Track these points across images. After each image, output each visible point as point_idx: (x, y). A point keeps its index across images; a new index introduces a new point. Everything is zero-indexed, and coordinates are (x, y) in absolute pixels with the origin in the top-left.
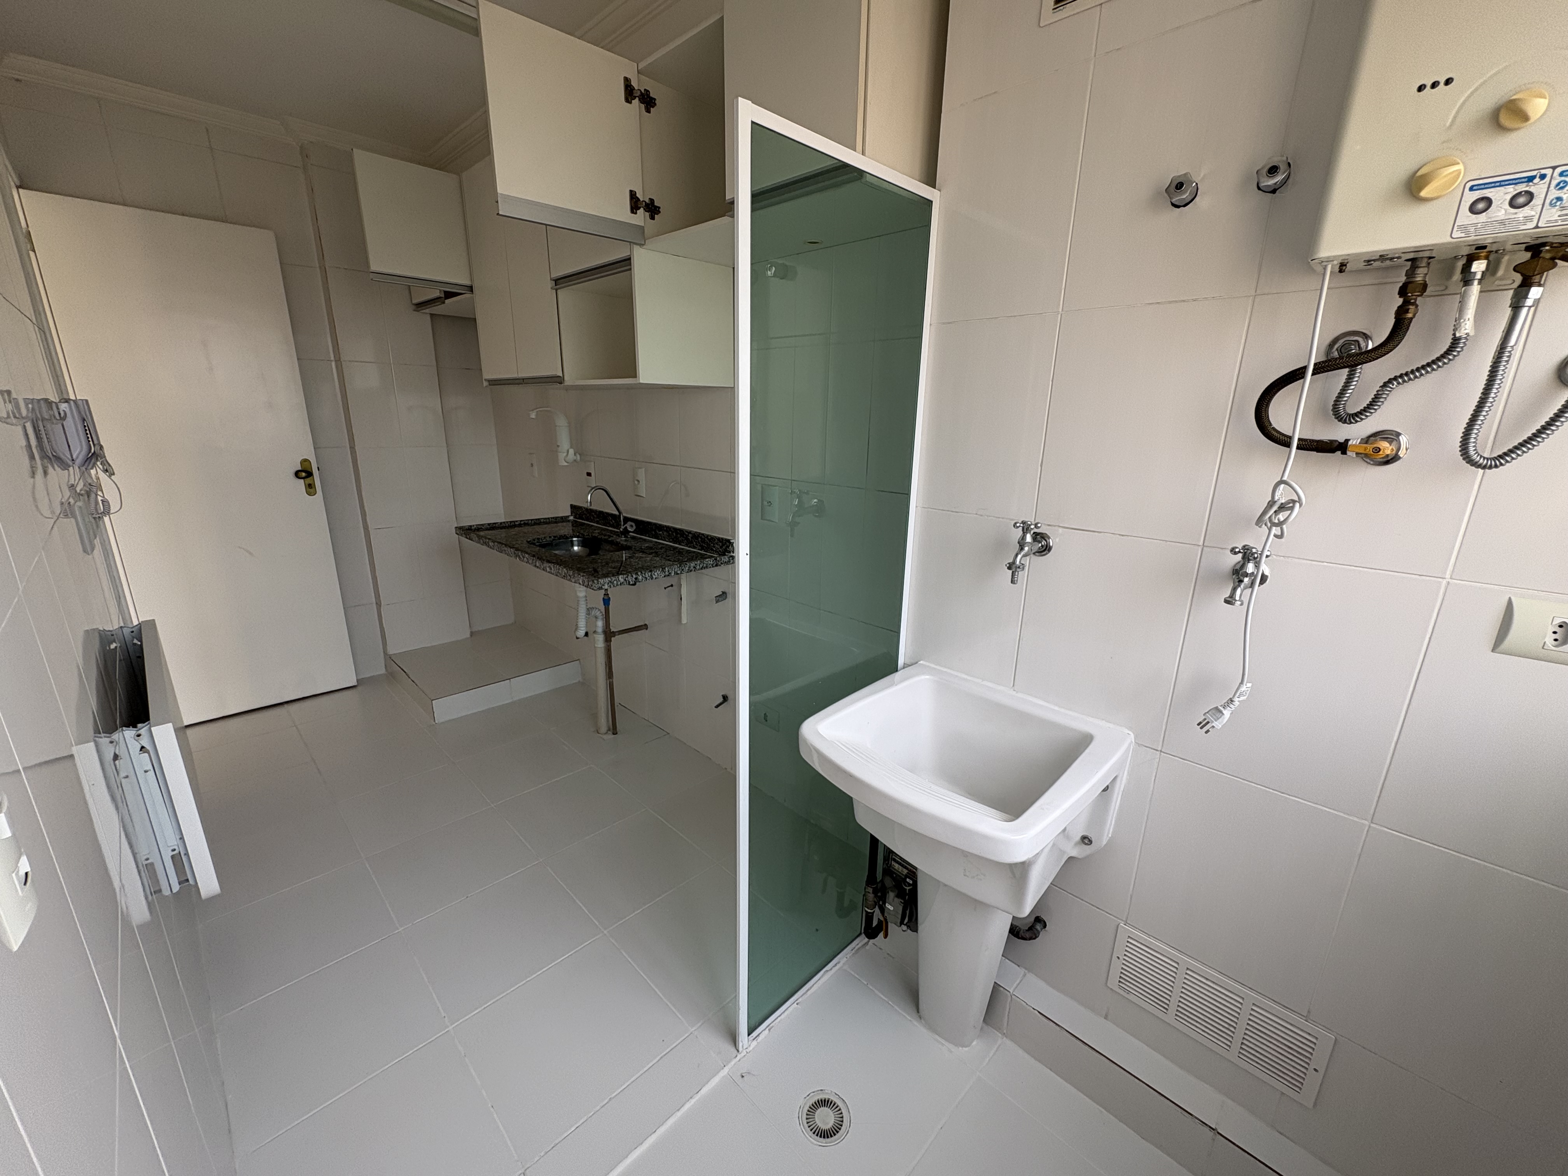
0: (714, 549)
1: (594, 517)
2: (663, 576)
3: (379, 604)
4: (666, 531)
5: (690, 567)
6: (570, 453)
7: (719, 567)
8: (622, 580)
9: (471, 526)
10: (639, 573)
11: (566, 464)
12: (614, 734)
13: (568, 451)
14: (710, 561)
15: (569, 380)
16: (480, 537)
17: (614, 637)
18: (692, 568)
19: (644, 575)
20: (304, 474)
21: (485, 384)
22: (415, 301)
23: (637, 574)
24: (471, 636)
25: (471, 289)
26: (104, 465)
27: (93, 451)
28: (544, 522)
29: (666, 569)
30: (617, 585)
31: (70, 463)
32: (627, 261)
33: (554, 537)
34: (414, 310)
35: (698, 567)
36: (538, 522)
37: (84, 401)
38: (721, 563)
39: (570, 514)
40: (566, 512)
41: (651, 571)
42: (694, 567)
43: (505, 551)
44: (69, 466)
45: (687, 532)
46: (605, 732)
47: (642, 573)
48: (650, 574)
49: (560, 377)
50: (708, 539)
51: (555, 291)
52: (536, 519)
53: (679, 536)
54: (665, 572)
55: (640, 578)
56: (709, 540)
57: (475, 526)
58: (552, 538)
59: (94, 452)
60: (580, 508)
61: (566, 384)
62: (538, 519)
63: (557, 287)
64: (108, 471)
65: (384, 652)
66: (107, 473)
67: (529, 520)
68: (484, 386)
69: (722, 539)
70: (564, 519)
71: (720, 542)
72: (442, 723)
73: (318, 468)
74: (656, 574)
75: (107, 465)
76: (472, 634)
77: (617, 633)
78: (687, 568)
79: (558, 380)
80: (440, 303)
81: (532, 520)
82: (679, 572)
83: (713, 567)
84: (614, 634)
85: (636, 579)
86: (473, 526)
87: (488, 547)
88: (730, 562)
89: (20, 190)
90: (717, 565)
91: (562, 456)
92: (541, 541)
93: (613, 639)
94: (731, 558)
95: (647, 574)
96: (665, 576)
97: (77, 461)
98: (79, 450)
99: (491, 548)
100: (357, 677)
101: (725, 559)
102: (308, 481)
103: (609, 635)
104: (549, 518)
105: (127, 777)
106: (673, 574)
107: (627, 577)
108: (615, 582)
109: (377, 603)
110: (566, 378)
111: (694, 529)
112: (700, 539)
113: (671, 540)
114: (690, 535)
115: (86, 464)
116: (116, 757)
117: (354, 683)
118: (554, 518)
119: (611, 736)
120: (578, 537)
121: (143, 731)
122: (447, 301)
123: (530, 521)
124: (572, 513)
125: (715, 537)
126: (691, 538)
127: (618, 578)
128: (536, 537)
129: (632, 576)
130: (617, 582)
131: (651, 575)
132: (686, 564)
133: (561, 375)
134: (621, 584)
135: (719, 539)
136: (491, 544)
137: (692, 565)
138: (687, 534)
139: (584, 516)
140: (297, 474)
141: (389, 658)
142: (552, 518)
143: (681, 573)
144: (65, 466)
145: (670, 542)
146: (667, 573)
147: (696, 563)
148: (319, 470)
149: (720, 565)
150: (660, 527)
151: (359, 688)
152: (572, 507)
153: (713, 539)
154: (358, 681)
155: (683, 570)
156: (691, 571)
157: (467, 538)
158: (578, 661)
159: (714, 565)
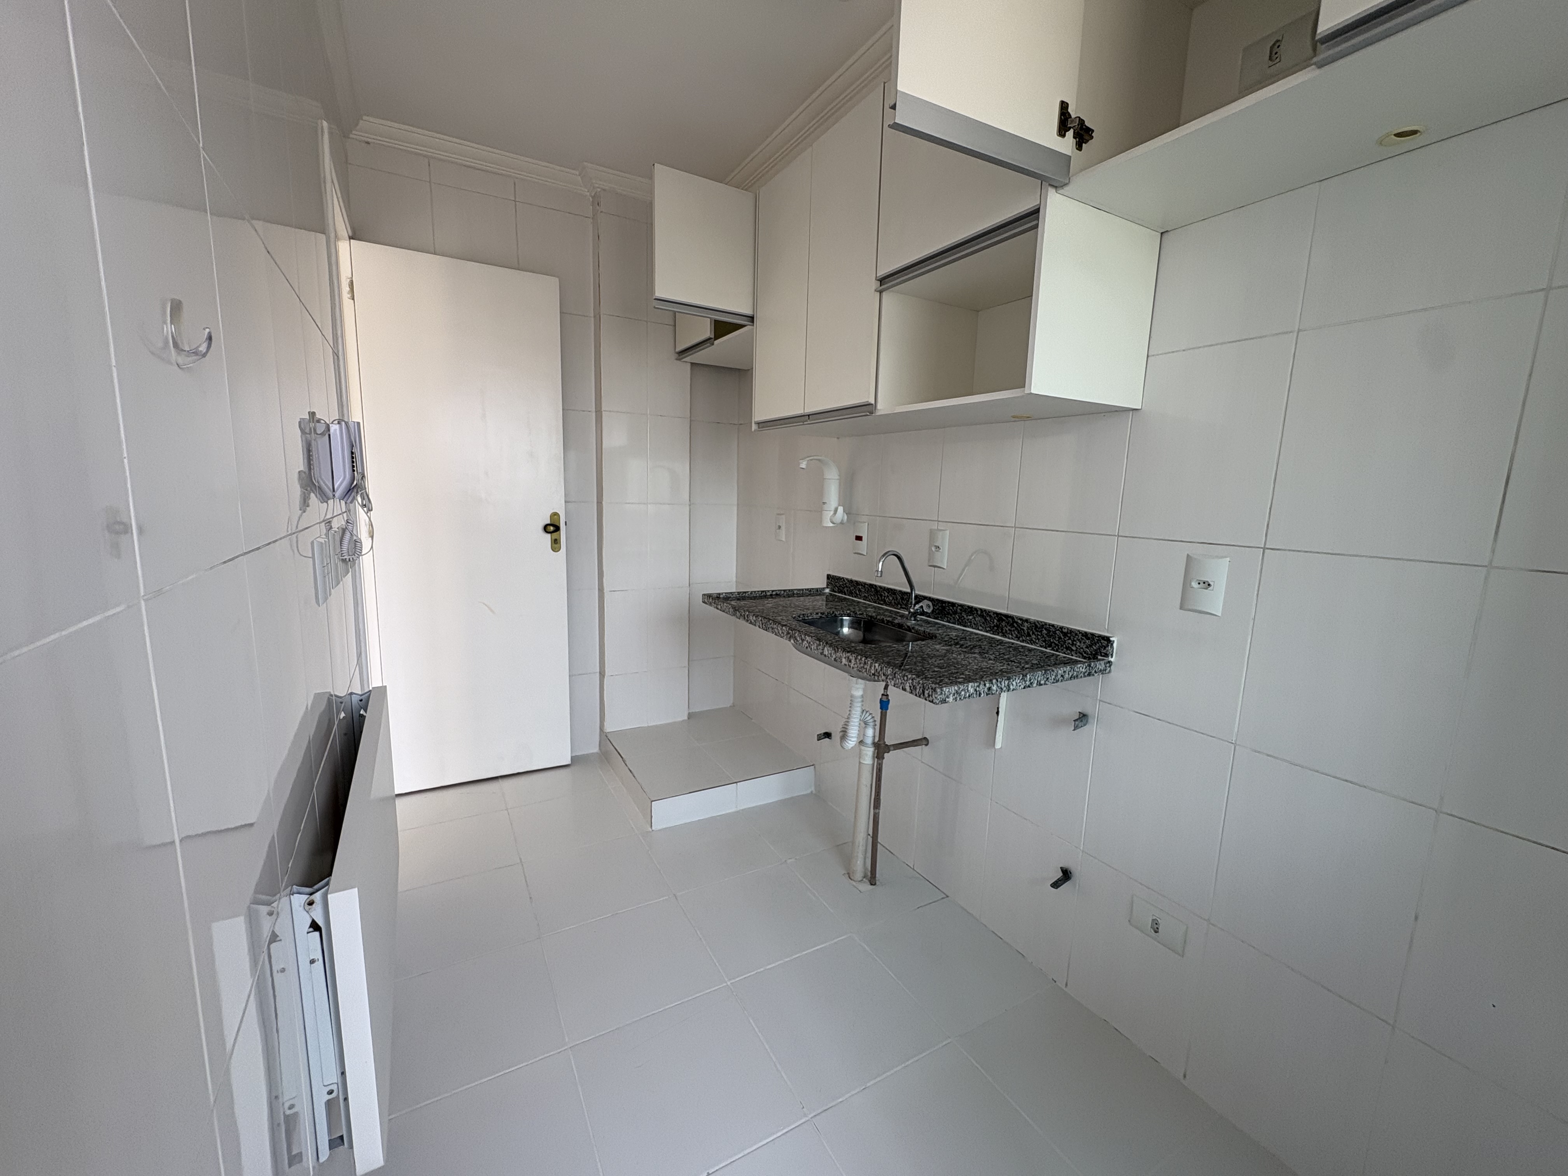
0: (1074, 648)
1: (860, 591)
2: (1023, 686)
3: (602, 674)
4: (982, 616)
5: (1056, 676)
6: (839, 510)
7: (1091, 677)
8: (972, 690)
9: (719, 594)
10: (994, 681)
11: (831, 525)
12: (871, 884)
13: (836, 510)
14: (1081, 668)
15: (883, 408)
16: (736, 609)
17: (888, 752)
18: (1059, 676)
19: (999, 685)
20: (552, 528)
21: (754, 427)
22: (678, 350)
23: (991, 681)
24: (689, 718)
25: (752, 319)
26: (364, 499)
27: (355, 483)
28: (797, 594)
29: (1028, 676)
30: (965, 698)
31: (330, 494)
32: (1035, 214)
33: (821, 613)
34: (677, 359)
35: (1067, 676)
36: (790, 594)
37: (356, 424)
38: (1095, 672)
39: (825, 586)
40: (820, 583)
41: (1009, 679)
42: (1062, 676)
43: (773, 629)
44: (329, 499)
45: (1021, 619)
46: (860, 879)
47: (997, 681)
48: (1007, 682)
49: (872, 404)
50: (1062, 632)
51: (879, 293)
52: (789, 590)
53: (1004, 624)
54: (1025, 681)
55: (994, 688)
56: (1065, 634)
57: (724, 594)
58: (819, 614)
59: (357, 483)
60: (839, 579)
61: (878, 413)
62: (792, 590)
63: (883, 287)
64: (367, 506)
65: (600, 728)
66: (365, 509)
67: (781, 590)
68: (753, 430)
69: (1093, 634)
70: (818, 592)
71: (1088, 639)
72: (660, 830)
73: (566, 522)
74: (1014, 683)
75: (367, 500)
76: (690, 716)
77: (892, 748)
78: (1053, 677)
79: (867, 408)
80: (709, 344)
81: (784, 591)
82: (1042, 682)
83: (1085, 676)
84: (888, 749)
85: (989, 689)
86: (722, 593)
87: (747, 621)
88: (1105, 670)
89: (352, 241)
90: (1089, 675)
91: (828, 515)
92: (806, 618)
93: (886, 755)
94: (1108, 665)
95: (1003, 683)
96: (1024, 688)
97: (337, 492)
98: (341, 481)
99: (751, 623)
100: (571, 754)
101: (1100, 665)
102: (555, 535)
103: (881, 749)
104: (803, 590)
105: (283, 970)
106: (1035, 685)
107: (978, 686)
108: (963, 693)
109: (600, 673)
110: (879, 407)
111: (1033, 617)
112: (1045, 632)
113: (988, 629)
114: (1026, 624)
115: (347, 497)
116: (274, 938)
117: (568, 762)
118: (808, 589)
119: (866, 887)
120: (848, 615)
121: (317, 897)
122: (716, 342)
123: (783, 592)
124: (827, 585)
125: (1079, 631)
126: (1028, 628)
127: (968, 686)
128: (800, 612)
129: (985, 685)
130: (966, 693)
131: (1009, 685)
132: (1053, 671)
133: (873, 402)
134: (969, 696)
135: (1085, 635)
136: (751, 618)
137: (1060, 672)
138: (1019, 622)
139: (845, 589)
140: (545, 528)
141: (604, 737)
142: (806, 589)
143: (1045, 684)
144: (324, 498)
145: (987, 632)
146: (1028, 683)
147: (1065, 669)
148: (566, 524)
149: (1093, 675)
150: (971, 610)
151: (572, 768)
152: (829, 577)
153: (1069, 633)
154: (572, 758)
155: (1048, 679)
156: (1057, 681)
157: (717, 609)
158: (813, 767)
159: (1086, 674)
